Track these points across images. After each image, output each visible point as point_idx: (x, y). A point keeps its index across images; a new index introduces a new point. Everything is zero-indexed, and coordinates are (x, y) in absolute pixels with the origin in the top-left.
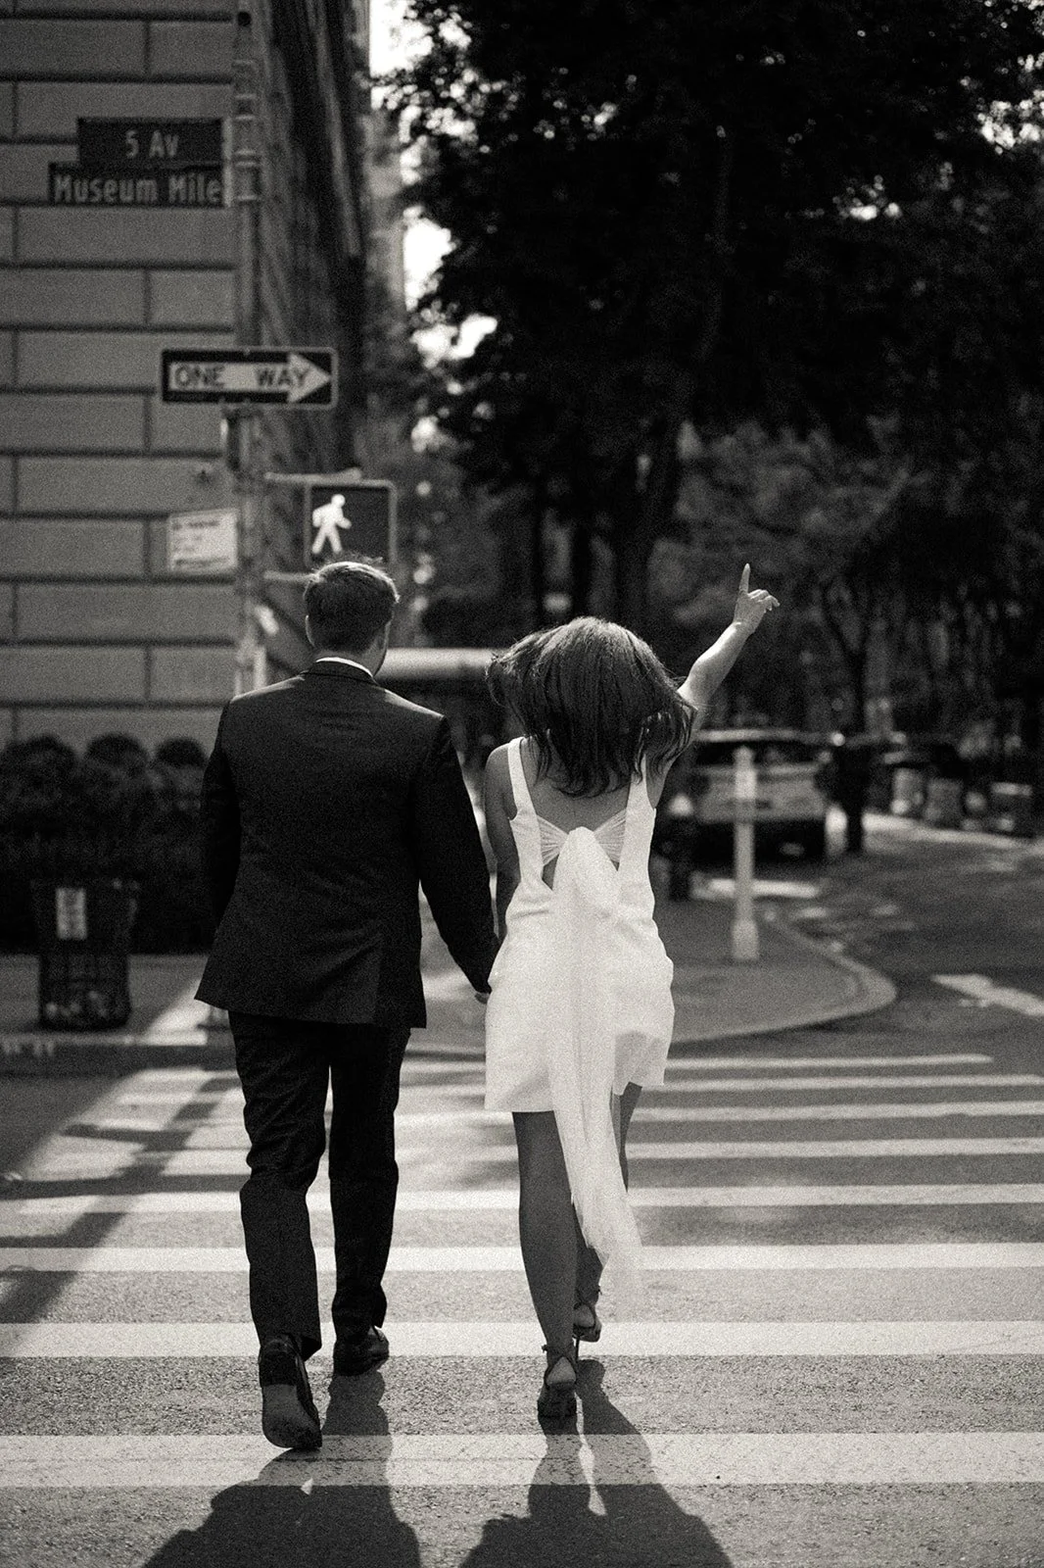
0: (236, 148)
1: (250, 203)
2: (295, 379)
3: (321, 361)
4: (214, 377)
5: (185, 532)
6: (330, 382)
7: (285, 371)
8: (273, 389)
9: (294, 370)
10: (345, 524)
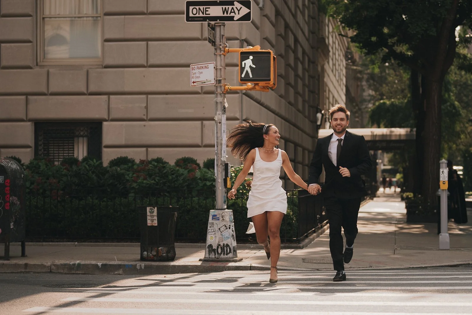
2: (236, 11)
3: (247, 4)
4: (206, 11)
5: (196, 71)
6: (250, 12)
7: (233, 8)
8: (228, 15)
9: (236, 8)
10: (254, 66)
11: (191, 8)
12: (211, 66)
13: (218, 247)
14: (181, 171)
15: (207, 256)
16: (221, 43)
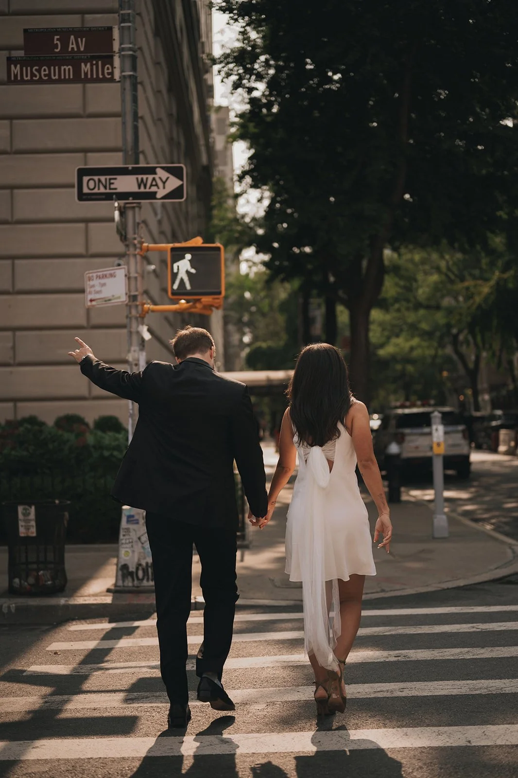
0: (121, 44)
1: (130, 76)
2: (160, 184)
3: (177, 173)
4: (110, 184)
5: (96, 282)
6: (182, 186)
7: (154, 179)
8: (147, 190)
9: (160, 178)
10: (193, 271)
11: (85, 179)
12: (121, 273)
13: (137, 569)
14: (66, 435)
15: (120, 583)
16: (136, 236)
